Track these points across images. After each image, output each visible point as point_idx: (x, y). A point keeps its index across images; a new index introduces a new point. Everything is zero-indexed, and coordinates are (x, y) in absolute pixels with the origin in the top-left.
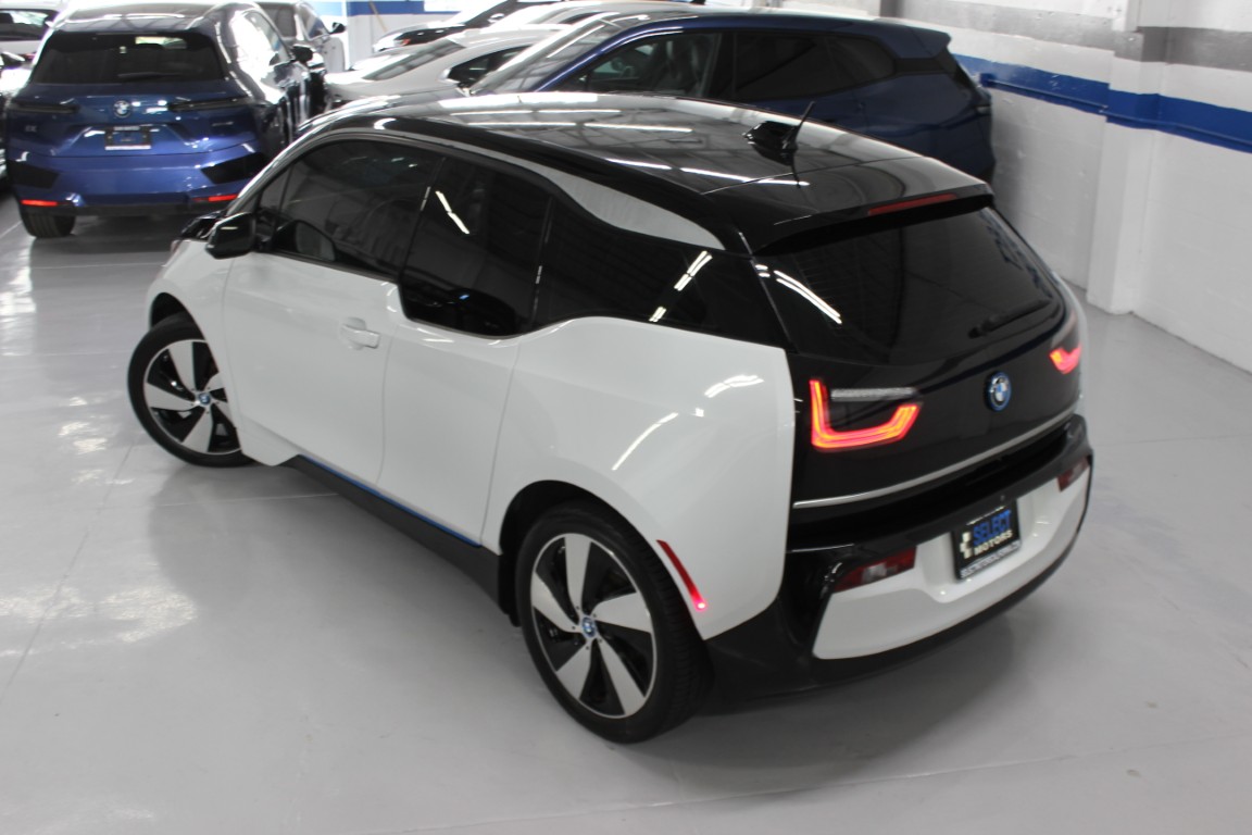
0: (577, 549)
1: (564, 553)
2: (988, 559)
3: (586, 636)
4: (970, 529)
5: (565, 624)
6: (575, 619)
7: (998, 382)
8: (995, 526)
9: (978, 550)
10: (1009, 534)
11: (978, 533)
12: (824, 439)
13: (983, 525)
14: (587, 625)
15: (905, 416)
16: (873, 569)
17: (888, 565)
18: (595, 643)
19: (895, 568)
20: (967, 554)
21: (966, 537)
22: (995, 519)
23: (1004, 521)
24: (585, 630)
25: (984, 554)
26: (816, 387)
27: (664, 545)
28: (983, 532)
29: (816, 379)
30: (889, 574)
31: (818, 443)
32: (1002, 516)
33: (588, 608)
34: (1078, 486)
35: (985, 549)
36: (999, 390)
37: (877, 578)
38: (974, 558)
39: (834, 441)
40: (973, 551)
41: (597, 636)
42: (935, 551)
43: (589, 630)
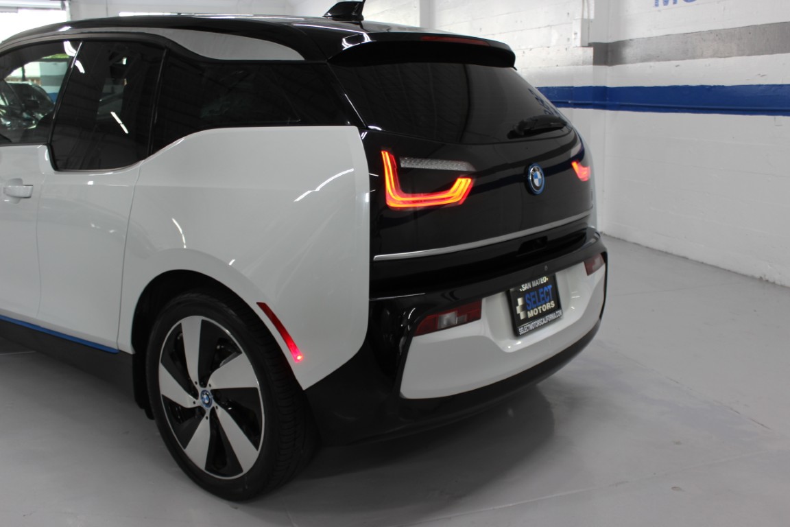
0: (191, 329)
1: (182, 338)
2: (538, 322)
3: (204, 406)
4: (523, 294)
5: (187, 401)
6: (195, 394)
7: (534, 170)
8: (542, 296)
9: (530, 314)
10: (552, 304)
11: (530, 300)
12: (396, 200)
13: (532, 294)
14: (205, 396)
15: (462, 186)
16: (448, 317)
17: (459, 315)
18: (213, 412)
19: (465, 317)
20: (522, 317)
21: (520, 301)
22: (541, 290)
23: (548, 294)
24: (204, 403)
25: (535, 318)
26: (386, 156)
27: (263, 306)
28: (533, 299)
29: (385, 150)
30: (460, 323)
31: (391, 204)
32: (546, 289)
33: (204, 380)
34: (599, 274)
35: (536, 314)
36: (536, 177)
37: (450, 326)
38: (527, 320)
39: (404, 202)
40: (527, 314)
41: (214, 404)
42: (495, 307)
43: (207, 401)
